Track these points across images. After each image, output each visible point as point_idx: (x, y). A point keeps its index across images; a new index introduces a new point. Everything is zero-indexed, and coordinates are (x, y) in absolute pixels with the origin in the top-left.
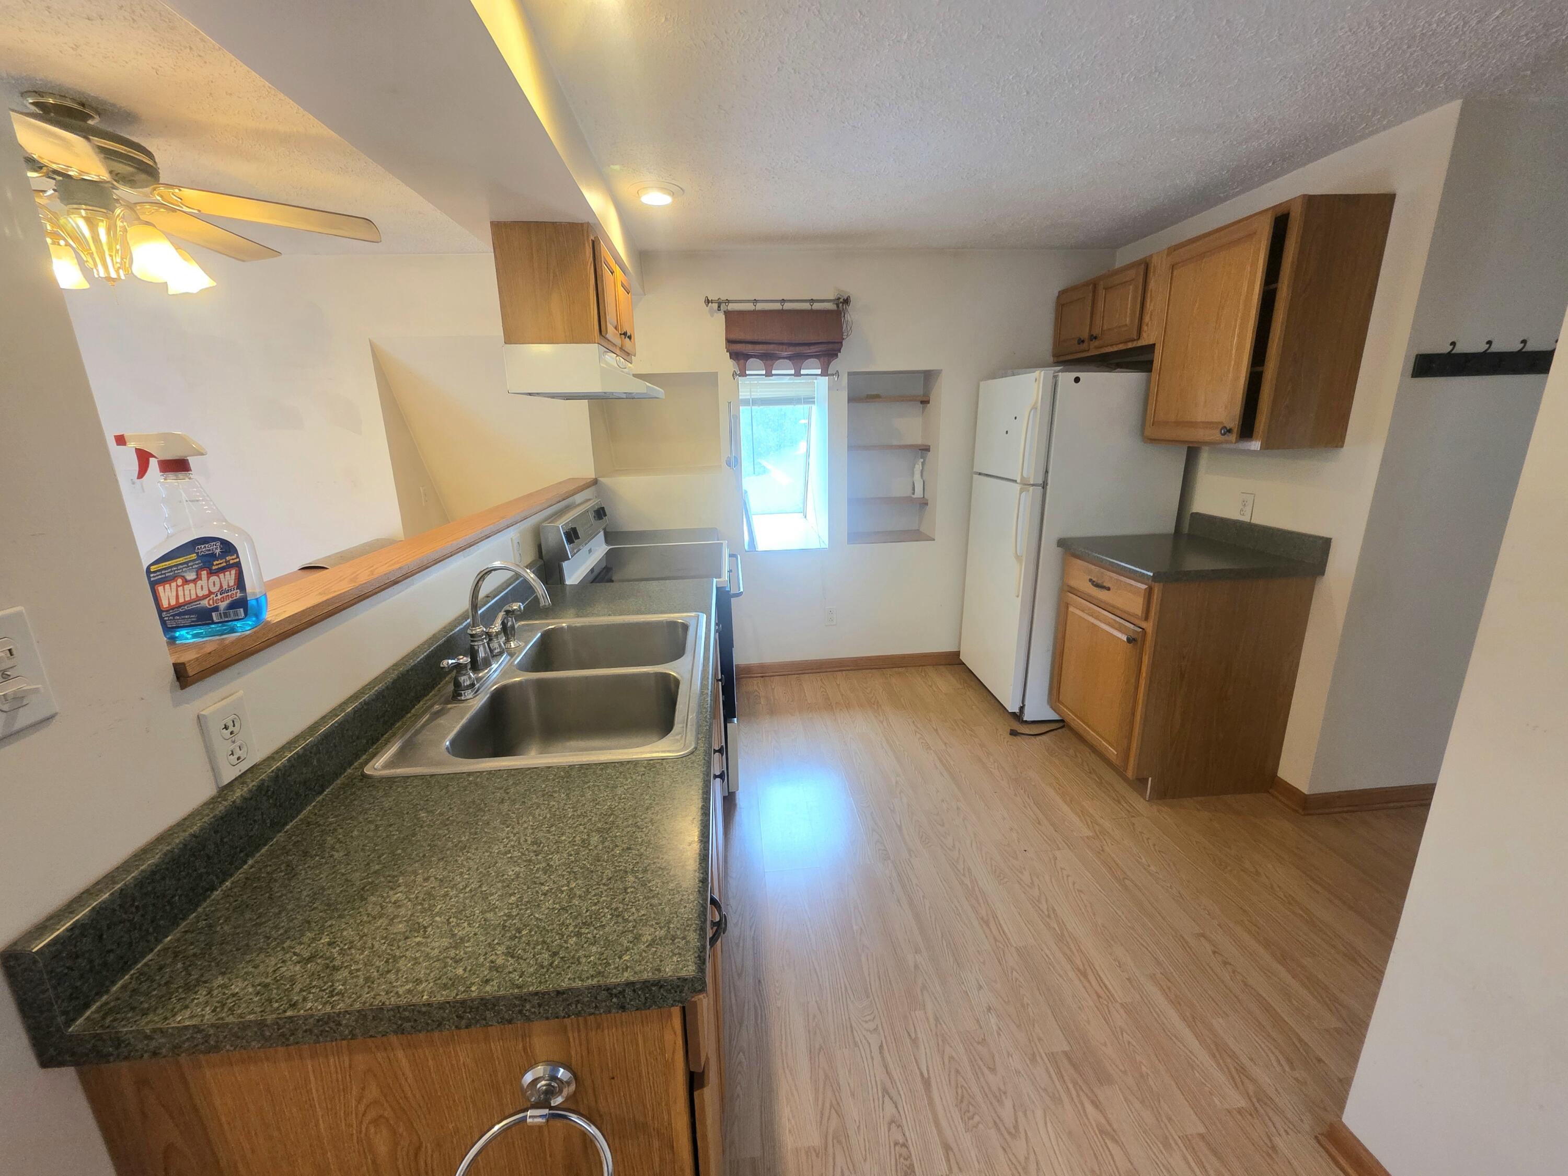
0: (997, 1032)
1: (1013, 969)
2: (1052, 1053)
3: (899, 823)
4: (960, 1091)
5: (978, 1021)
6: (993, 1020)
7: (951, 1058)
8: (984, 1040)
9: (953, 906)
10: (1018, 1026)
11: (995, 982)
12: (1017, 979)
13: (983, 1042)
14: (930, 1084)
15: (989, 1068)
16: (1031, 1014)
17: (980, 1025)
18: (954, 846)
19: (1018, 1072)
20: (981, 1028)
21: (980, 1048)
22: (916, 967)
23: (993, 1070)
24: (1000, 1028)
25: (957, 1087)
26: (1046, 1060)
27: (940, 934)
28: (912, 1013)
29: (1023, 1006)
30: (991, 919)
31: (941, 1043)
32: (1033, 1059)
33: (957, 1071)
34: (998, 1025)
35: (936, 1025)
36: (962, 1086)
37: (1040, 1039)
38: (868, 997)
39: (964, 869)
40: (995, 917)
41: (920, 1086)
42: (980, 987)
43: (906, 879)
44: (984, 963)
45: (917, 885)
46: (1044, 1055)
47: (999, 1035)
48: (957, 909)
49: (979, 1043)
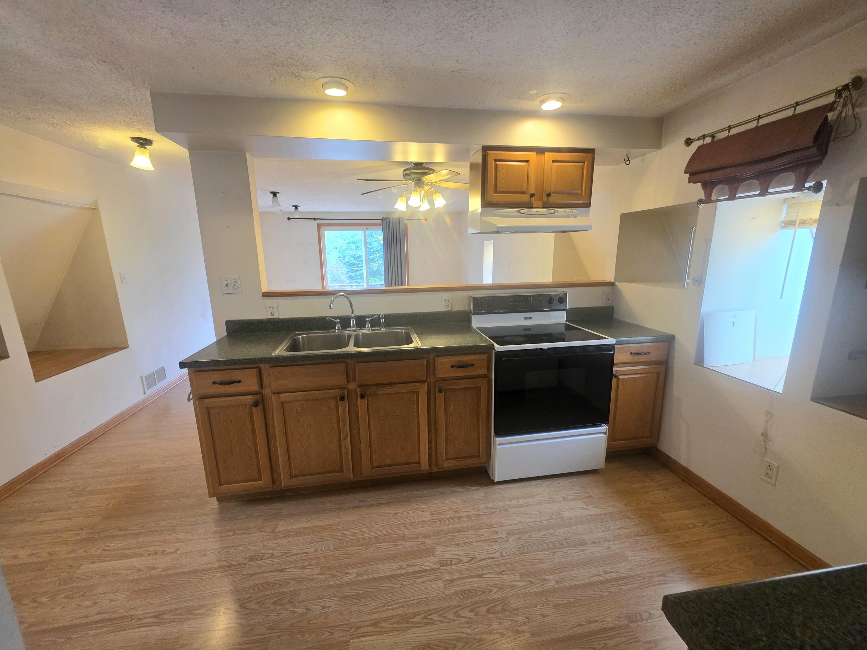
0: (293, 611)
1: (332, 634)
2: (269, 641)
3: (484, 576)
4: (272, 584)
5: (303, 601)
6: (301, 610)
7: (289, 583)
8: (292, 602)
9: (393, 603)
10: (292, 625)
11: (325, 618)
12: (323, 634)
13: (290, 602)
14: (281, 572)
15: (276, 601)
16: (297, 636)
17: (301, 602)
18: (459, 616)
19: (268, 616)
20: (299, 602)
21: (288, 599)
22: (348, 573)
23: (274, 603)
24: (295, 613)
25: (274, 583)
26: (267, 636)
27: (368, 590)
28: (319, 568)
29: (304, 632)
30: (377, 629)
31: (298, 579)
32: (271, 628)
33: (281, 585)
34: (297, 612)
35: (308, 579)
36: (273, 586)
37: (279, 636)
38: (335, 549)
39: (432, 619)
40: (380, 633)
41: (281, 568)
42: (324, 608)
43: (421, 575)
44: (341, 614)
45: (414, 582)
46: (271, 635)
47: (291, 611)
48: (389, 606)
49: (291, 599)
